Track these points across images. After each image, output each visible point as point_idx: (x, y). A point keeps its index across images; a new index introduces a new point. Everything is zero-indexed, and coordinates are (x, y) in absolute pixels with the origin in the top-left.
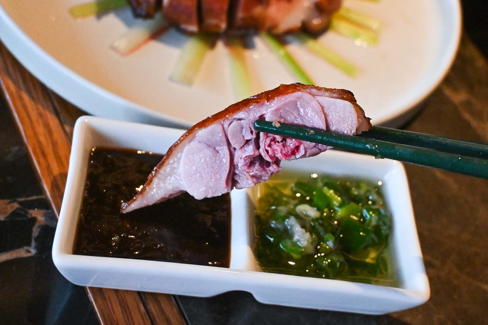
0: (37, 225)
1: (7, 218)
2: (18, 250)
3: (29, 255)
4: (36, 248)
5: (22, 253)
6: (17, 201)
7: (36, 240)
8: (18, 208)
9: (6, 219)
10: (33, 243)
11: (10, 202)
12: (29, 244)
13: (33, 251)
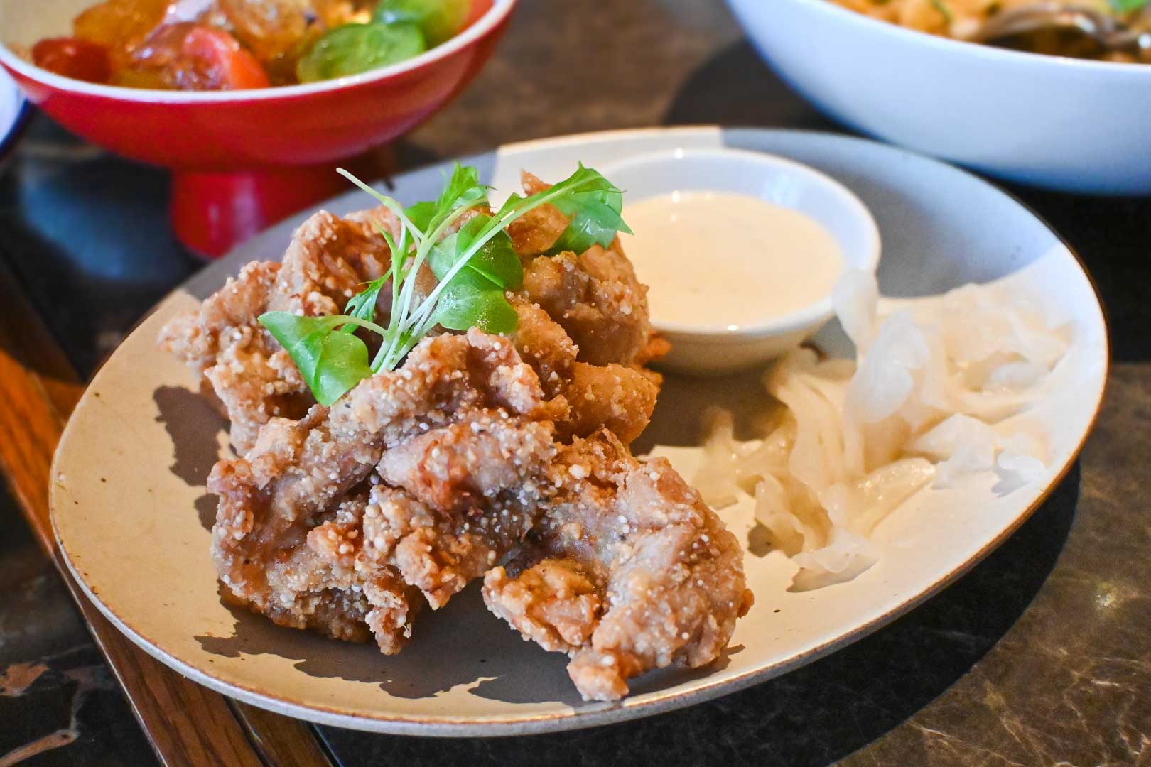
0: (79, 692)
1: (25, 691)
2: (46, 738)
3: (65, 742)
4: (79, 729)
5: (54, 741)
6: (42, 660)
7: (79, 716)
8: (45, 673)
9: (25, 694)
10: (74, 722)
11: (31, 667)
12: (66, 725)
13: (74, 735)
